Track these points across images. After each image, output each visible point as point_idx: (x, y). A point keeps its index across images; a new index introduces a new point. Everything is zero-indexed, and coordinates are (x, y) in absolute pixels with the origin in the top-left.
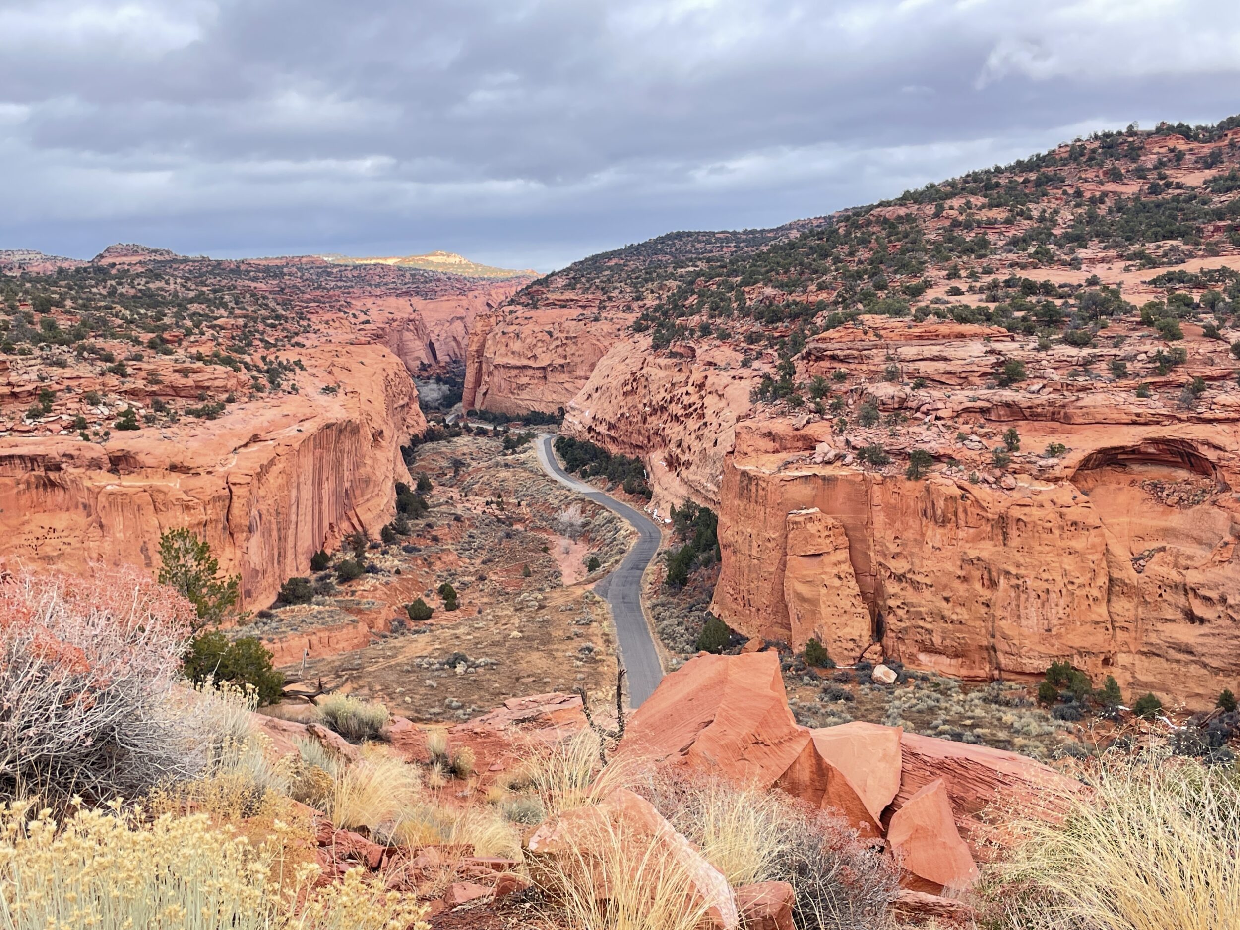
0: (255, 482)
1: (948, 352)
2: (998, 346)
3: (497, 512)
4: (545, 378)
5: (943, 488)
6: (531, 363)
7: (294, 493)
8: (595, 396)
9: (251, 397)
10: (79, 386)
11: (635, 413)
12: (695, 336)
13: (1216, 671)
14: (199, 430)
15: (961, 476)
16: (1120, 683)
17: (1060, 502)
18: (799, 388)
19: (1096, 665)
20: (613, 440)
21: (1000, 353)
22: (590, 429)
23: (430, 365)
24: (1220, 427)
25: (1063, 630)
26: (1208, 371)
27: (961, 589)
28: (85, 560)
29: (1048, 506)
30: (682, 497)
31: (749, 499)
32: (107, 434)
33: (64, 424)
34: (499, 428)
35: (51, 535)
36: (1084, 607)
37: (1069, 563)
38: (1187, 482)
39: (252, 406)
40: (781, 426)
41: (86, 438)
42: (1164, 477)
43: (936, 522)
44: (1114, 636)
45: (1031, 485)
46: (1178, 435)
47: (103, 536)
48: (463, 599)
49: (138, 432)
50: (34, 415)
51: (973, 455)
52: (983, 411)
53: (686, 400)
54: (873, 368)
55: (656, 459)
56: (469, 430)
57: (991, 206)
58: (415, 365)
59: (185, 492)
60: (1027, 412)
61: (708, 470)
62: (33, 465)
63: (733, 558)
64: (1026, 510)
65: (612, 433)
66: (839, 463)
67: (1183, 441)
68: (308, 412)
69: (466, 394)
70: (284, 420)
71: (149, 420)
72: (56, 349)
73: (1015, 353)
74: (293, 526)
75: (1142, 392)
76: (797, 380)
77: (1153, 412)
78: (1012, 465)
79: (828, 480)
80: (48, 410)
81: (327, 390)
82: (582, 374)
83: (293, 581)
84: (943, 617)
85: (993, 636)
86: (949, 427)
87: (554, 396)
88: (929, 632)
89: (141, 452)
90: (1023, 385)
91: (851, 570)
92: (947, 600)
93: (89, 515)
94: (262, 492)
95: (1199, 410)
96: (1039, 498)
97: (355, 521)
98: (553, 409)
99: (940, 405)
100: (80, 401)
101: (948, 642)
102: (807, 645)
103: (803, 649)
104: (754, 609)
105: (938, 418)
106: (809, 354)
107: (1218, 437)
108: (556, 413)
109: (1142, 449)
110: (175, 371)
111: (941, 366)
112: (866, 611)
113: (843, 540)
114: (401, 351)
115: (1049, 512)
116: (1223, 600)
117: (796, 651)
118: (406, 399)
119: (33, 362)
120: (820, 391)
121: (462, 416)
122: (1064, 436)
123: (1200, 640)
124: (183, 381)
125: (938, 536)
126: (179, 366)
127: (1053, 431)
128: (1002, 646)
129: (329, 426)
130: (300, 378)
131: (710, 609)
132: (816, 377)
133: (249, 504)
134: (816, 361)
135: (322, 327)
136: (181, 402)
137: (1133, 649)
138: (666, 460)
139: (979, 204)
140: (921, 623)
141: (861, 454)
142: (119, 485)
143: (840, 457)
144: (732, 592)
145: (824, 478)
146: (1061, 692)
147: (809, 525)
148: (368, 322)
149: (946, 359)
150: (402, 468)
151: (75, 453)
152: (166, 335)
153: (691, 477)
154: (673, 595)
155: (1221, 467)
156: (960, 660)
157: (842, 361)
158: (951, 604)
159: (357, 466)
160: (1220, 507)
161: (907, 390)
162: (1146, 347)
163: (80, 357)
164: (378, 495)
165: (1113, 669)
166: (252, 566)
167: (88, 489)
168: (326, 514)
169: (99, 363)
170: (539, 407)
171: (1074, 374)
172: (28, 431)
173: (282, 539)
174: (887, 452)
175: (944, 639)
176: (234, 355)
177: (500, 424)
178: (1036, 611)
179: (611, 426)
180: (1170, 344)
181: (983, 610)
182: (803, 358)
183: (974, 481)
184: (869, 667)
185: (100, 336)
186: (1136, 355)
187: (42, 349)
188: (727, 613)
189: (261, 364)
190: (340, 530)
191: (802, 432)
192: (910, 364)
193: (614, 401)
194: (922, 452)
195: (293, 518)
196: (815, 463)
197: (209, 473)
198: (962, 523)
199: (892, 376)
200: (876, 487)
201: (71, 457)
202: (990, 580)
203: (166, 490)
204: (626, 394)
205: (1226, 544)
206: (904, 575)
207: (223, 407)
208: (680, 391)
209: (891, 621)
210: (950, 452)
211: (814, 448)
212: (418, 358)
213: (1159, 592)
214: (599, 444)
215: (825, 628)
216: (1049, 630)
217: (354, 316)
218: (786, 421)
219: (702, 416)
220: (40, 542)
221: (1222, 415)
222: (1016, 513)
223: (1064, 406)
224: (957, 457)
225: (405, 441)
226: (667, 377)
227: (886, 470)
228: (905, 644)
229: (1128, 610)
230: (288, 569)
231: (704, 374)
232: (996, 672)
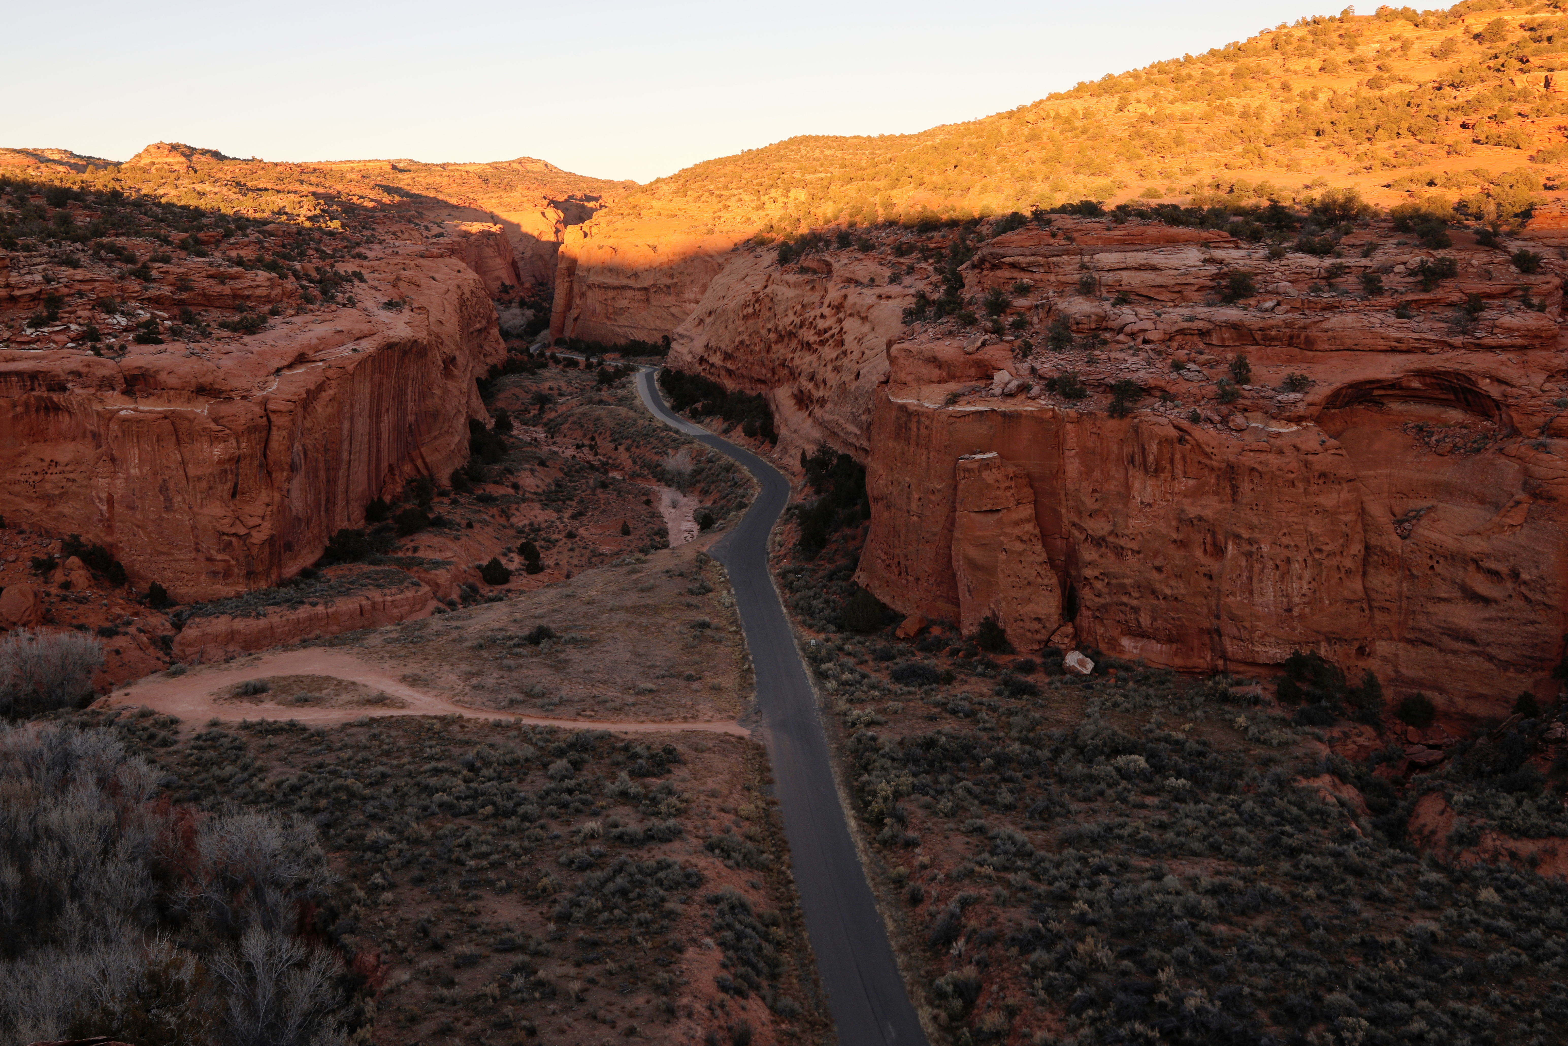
0: (300, 410)
1: (1158, 259)
2: (1219, 254)
3: (591, 457)
4: (647, 300)
5: (1156, 429)
6: (631, 282)
7: (346, 425)
8: (708, 320)
9: (299, 311)
10: (92, 290)
11: (757, 340)
12: (832, 248)
13: (1505, 665)
14: (234, 346)
15: (1178, 414)
16: (1380, 679)
17: (1303, 447)
18: (970, 303)
19: (1348, 656)
20: (730, 372)
21: (1221, 262)
22: (702, 360)
23: (512, 287)
24: (1504, 357)
25: (1307, 610)
26: (1484, 287)
27: (1178, 556)
28: (93, 501)
29: (1288, 451)
30: (815, 441)
31: (908, 441)
32: (123, 348)
33: (71, 334)
34: (594, 360)
35: (53, 469)
36: (1333, 581)
37: (1315, 525)
38: (1463, 426)
39: (298, 320)
40: (948, 349)
41: (98, 353)
42: (1431, 418)
43: (1146, 471)
44: (1372, 618)
45: (1267, 425)
46: (1449, 366)
47: (115, 472)
48: (548, 559)
49: (161, 347)
50: (36, 323)
51: (1194, 388)
52: (1203, 334)
53: (821, 324)
54: (1062, 278)
55: (783, 395)
56: (557, 361)
57: (1184, 100)
58: (495, 285)
59: (215, 421)
60: (1258, 336)
61: (848, 408)
62: (32, 383)
63: (886, 514)
64: (1263, 457)
65: (729, 365)
66: (1022, 397)
67: (1457, 374)
68: (365, 328)
69: (554, 319)
70: (337, 337)
71: (175, 333)
72: (68, 246)
73: (1241, 262)
74: (344, 466)
75: (1402, 311)
76: (966, 295)
77: (1417, 336)
78: (1241, 401)
79: (1010, 418)
80: (53, 318)
81: (390, 305)
82: (692, 296)
83: (343, 533)
84: (1154, 592)
85: (1218, 617)
86: (1159, 353)
87: (658, 322)
88: (1136, 610)
89: (163, 369)
90: (1252, 302)
91: (1037, 531)
92: (1159, 569)
93: (99, 446)
94: (308, 424)
95: (1477, 334)
96: (1278, 442)
97: (419, 462)
98: (657, 338)
99: (1148, 325)
100: (93, 308)
101: (1159, 623)
102: (981, 624)
103: (974, 630)
104: (911, 579)
105: (1145, 342)
106: (982, 261)
107: (1503, 368)
108: (660, 342)
109: (1404, 383)
110: (209, 276)
111: (1149, 277)
112: (1055, 580)
113: (1027, 491)
114: (478, 268)
115: (1291, 460)
116: (1515, 575)
117: (965, 632)
118: (484, 322)
119: (39, 260)
120: (997, 306)
121: (549, 345)
122: (1304, 366)
123: (1484, 625)
124: (219, 288)
125: (1149, 490)
126: (213, 270)
127: (1291, 360)
128: (1230, 629)
129: (390, 346)
130: (360, 290)
131: (854, 578)
132: (993, 289)
133: (291, 437)
134: (991, 270)
135: (388, 238)
136: (215, 314)
137: (1395, 636)
138: (795, 396)
139: (1170, 98)
140: (1125, 599)
141: (1052, 386)
142: (135, 410)
143: (1024, 388)
144: (884, 557)
145: (1004, 414)
146: (1304, 687)
147: (985, 474)
148: (441, 235)
149: (1154, 268)
150: (477, 402)
151: (85, 370)
152: (201, 235)
153: (827, 417)
154: (810, 559)
155: (1508, 406)
156: (1174, 646)
157: (1023, 270)
158: (1163, 576)
159: (423, 396)
160: (1508, 456)
161: (1107, 306)
162: (1406, 257)
163: (96, 257)
164: (447, 432)
165: (1371, 661)
166: (294, 512)
167: (98, 413)
168: (384, 454)
169: (118, 264)
170: (640, 336)
171: (1316, 289)
172: (29, 343)
173: (331, 482)
174: (1083, 383)
175: (1154, 619)
176: (281, 261)
177: (593, 354)
178: (1274, 586)
179: (727, 356)
180: (1435, 253)
181: (1205, 583)
182: (974, 267)
183: (1195, 419)
184: (1060, 654)
185: (123, 234)
186: (1392, 267)
187: (50, 245)
188: (877, 583)
189: (314, 274)
190: (401, 473)
191: (975, 356)
192: (1111, 274)
193: (731, 326)
194: (1128, 383)
195: (345, 456)
196: (993, 396)
197: (244, 398)
198: (1179, 472)
199: (1087, 289)
200: (1069, 426)
201: (78, 374)
202: (1215, 544)
203: (192, 416)
204: (746, 318)
205: (1518, 503)
206: (1103, 539)
207: (264, 320)
208: (813, 314)
209: (1086, 594)
210: (1163, 384)
211: (991, 377)
212: (498, 278)
213: (1430, 563)
214: (712, 378)
215: (1004, 604)
216: (1289, 610)
217: (427, 228)
218: (956, 342)
219: (842, 343)
220: (38, 478)
221: (1507, 341)
222: (1249, 460)
223: (1305, 328)
224: (1173, 390)
225: (481, 371)
226: (797, 296)
227: (1081, 406)
228: (1104, 625)
229: (1389, 586)
230: (337, 518)
231: (843, 292)
232: (1220, 662)
